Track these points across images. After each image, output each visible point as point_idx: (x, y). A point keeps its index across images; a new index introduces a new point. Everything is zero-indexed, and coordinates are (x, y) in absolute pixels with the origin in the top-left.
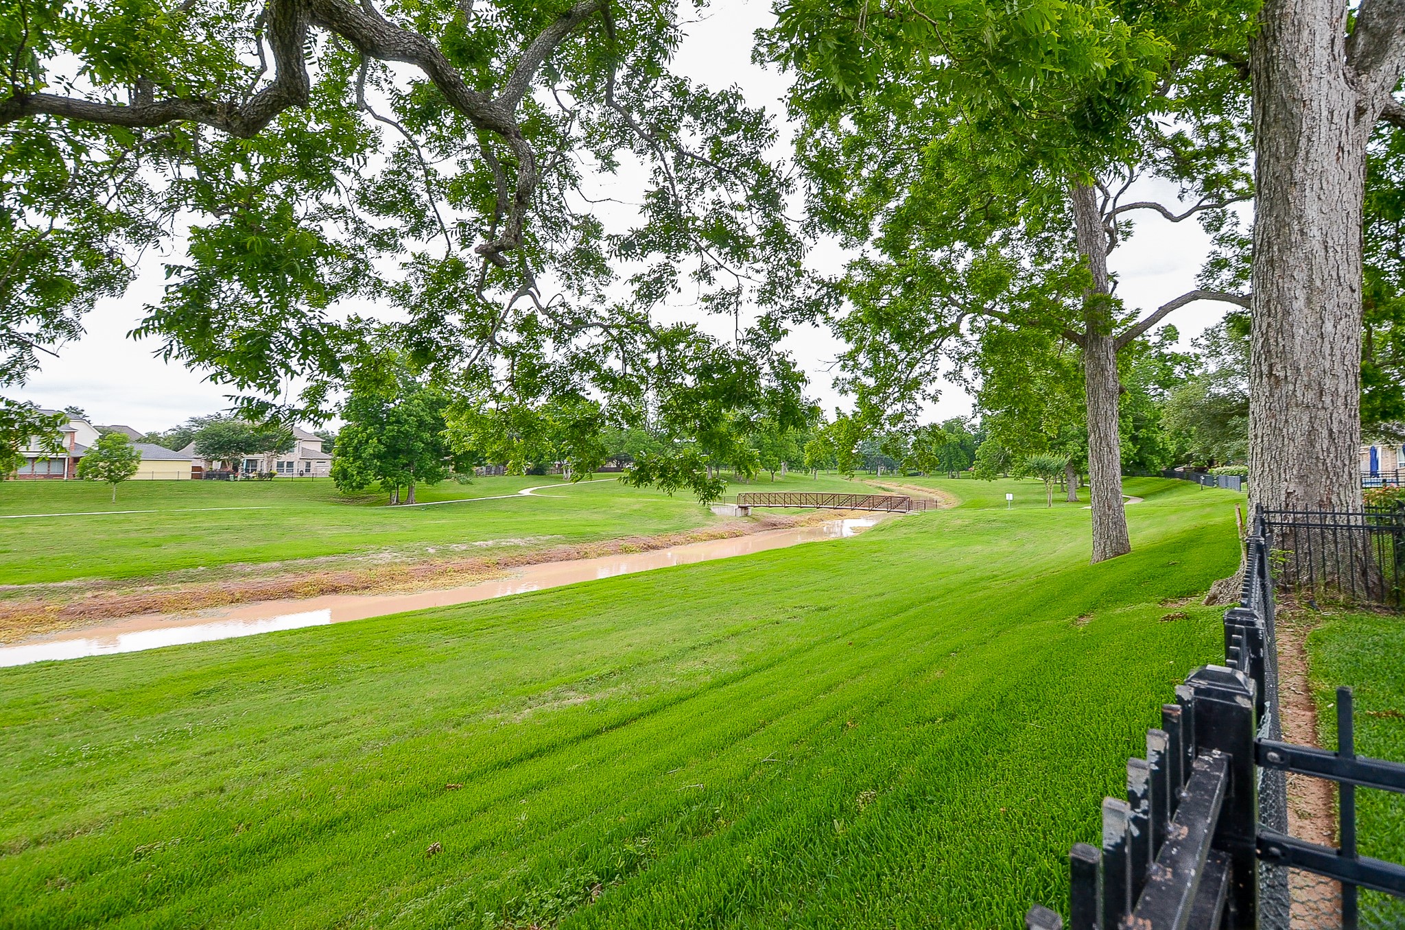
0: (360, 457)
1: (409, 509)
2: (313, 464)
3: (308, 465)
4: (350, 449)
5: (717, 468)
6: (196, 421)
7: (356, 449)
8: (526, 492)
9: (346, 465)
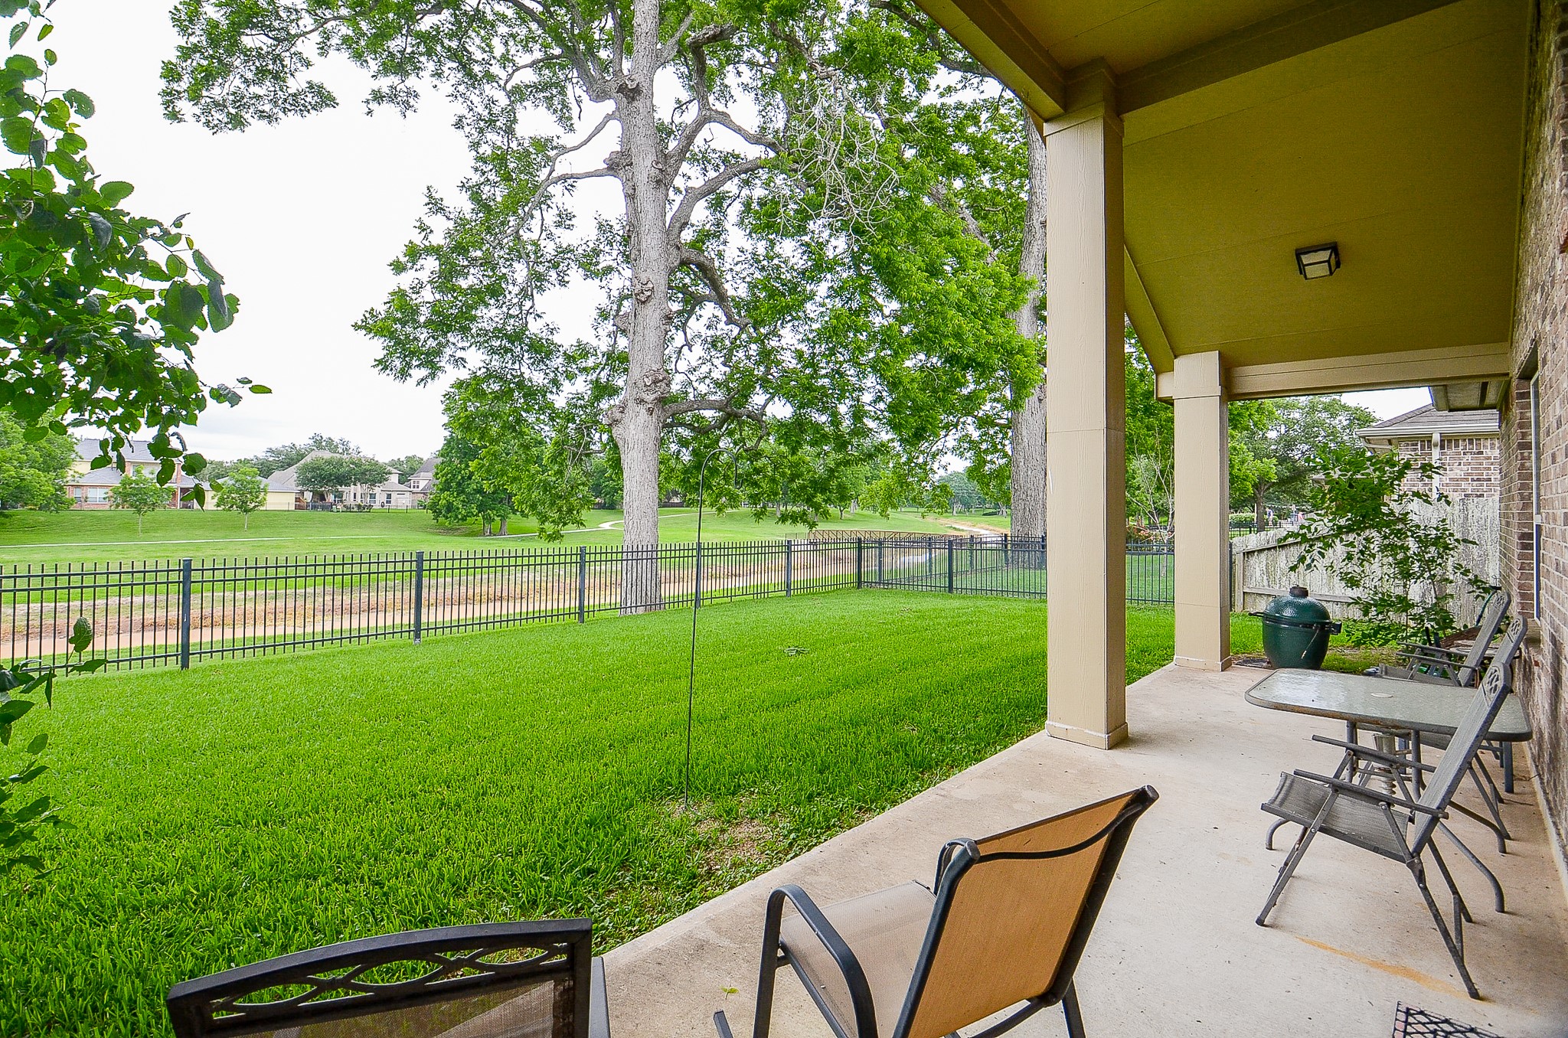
0: (463, 492)
1: (504, 539)
2: (394, 496)
3: (389, 496)
4: (453, 484)
5: (785, 504)
6: (273, 452)
7: (459, 484)
8: (606, 526)
9: (451, 499)
